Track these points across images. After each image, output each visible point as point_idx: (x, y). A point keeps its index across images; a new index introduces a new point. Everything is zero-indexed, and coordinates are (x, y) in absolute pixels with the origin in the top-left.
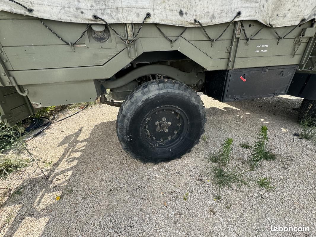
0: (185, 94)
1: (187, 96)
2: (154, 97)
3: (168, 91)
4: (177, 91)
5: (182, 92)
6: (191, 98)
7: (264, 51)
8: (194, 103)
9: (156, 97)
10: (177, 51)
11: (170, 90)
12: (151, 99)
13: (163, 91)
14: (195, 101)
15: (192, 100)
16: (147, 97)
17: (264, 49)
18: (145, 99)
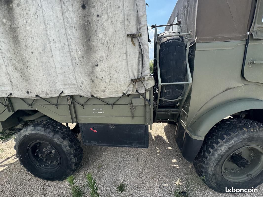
0: (49, 135)
1: (50, 137)
2: (28, 134)
3: (36, 132)
4: (43, 133)
5: (46, 134)
6: (54, 139)
7: (101, 113)
8: (57, 143)
9: (29, 135)
10: (36, 110)
11: (38, 132)
12: (27, 136)
13: (33, 132)
14: (57, 141)
15: (54, 141)
16: (25, 134)
17: (101, 111)
18: (24, 135)
